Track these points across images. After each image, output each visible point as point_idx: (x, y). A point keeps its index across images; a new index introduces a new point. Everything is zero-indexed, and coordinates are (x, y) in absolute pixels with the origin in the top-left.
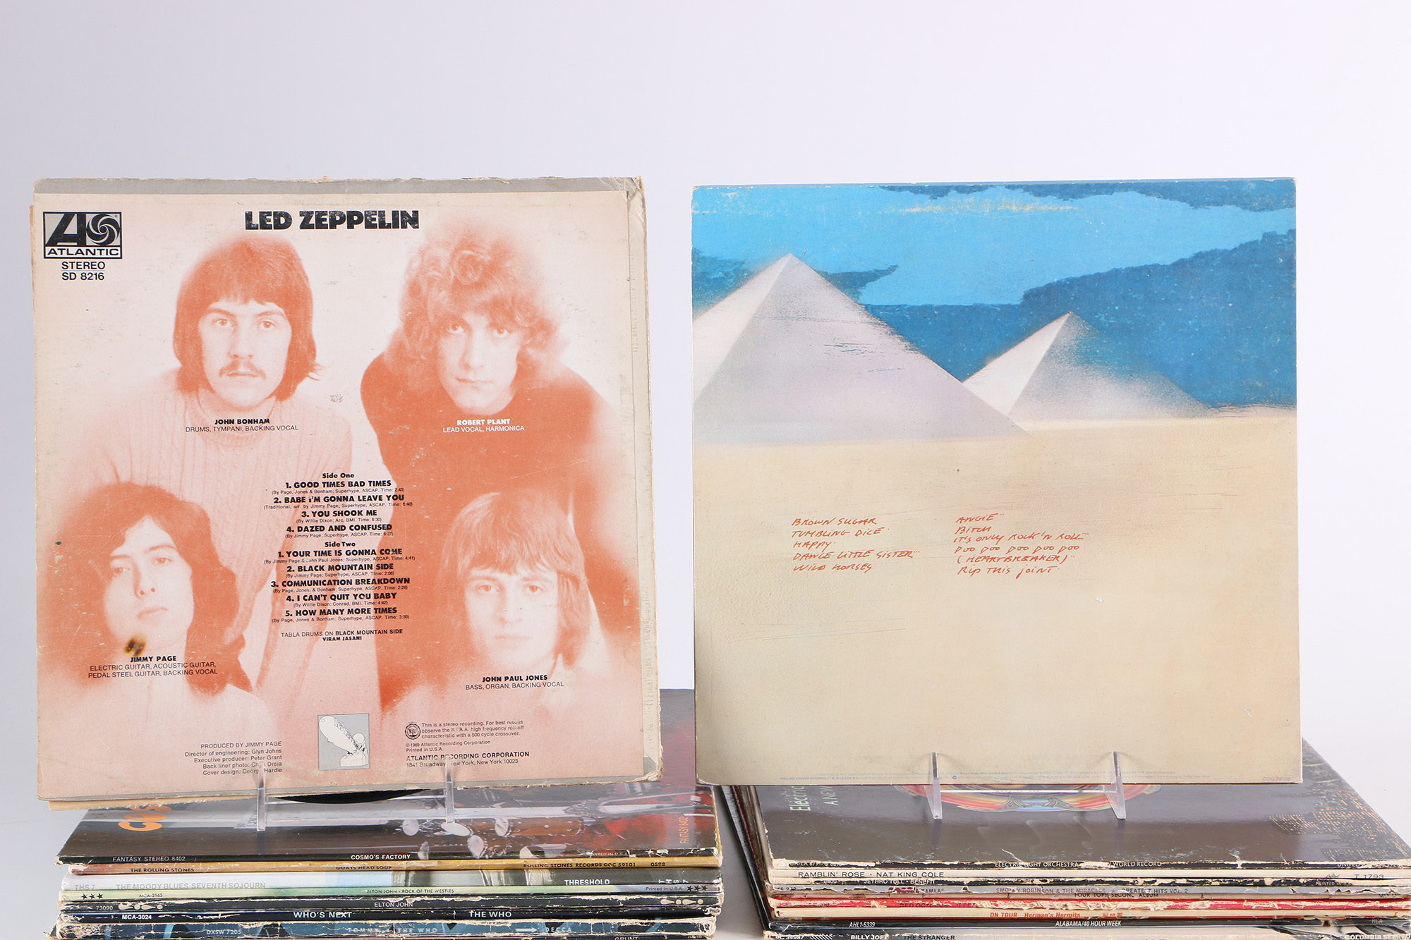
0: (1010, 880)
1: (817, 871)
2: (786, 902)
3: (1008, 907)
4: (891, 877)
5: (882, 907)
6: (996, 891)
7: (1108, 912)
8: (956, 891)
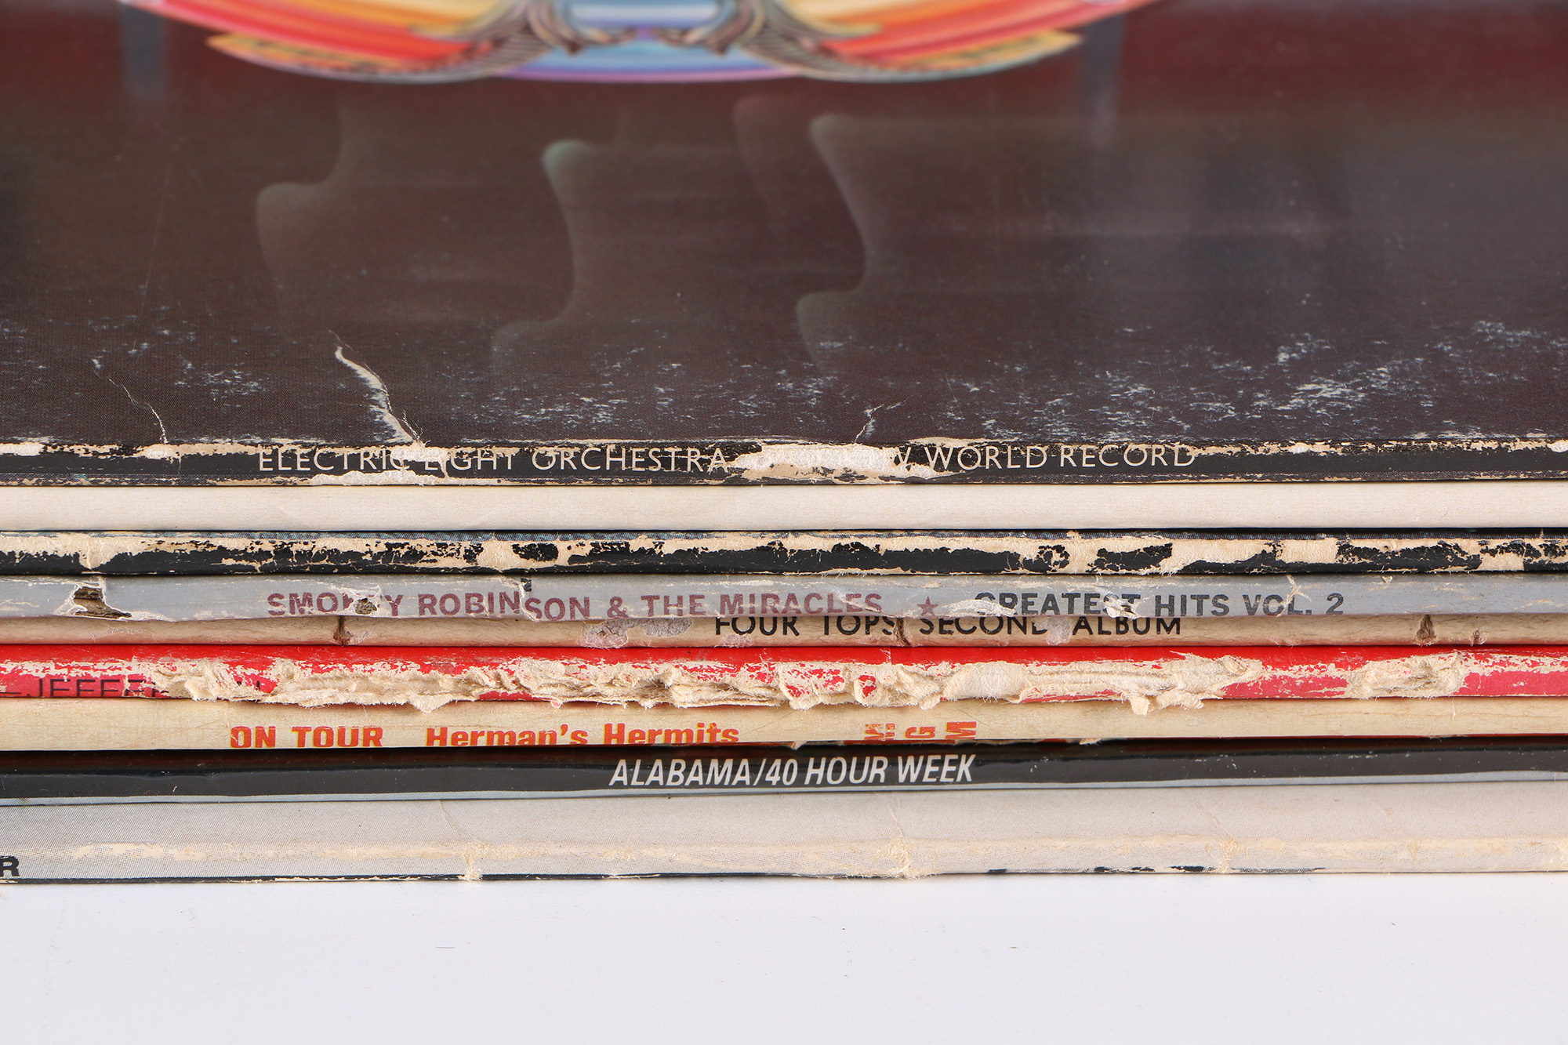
0: (344, 545)
3: (326, 697)
6: (265, 609)
7: (893, 717)
8: (36, 609)
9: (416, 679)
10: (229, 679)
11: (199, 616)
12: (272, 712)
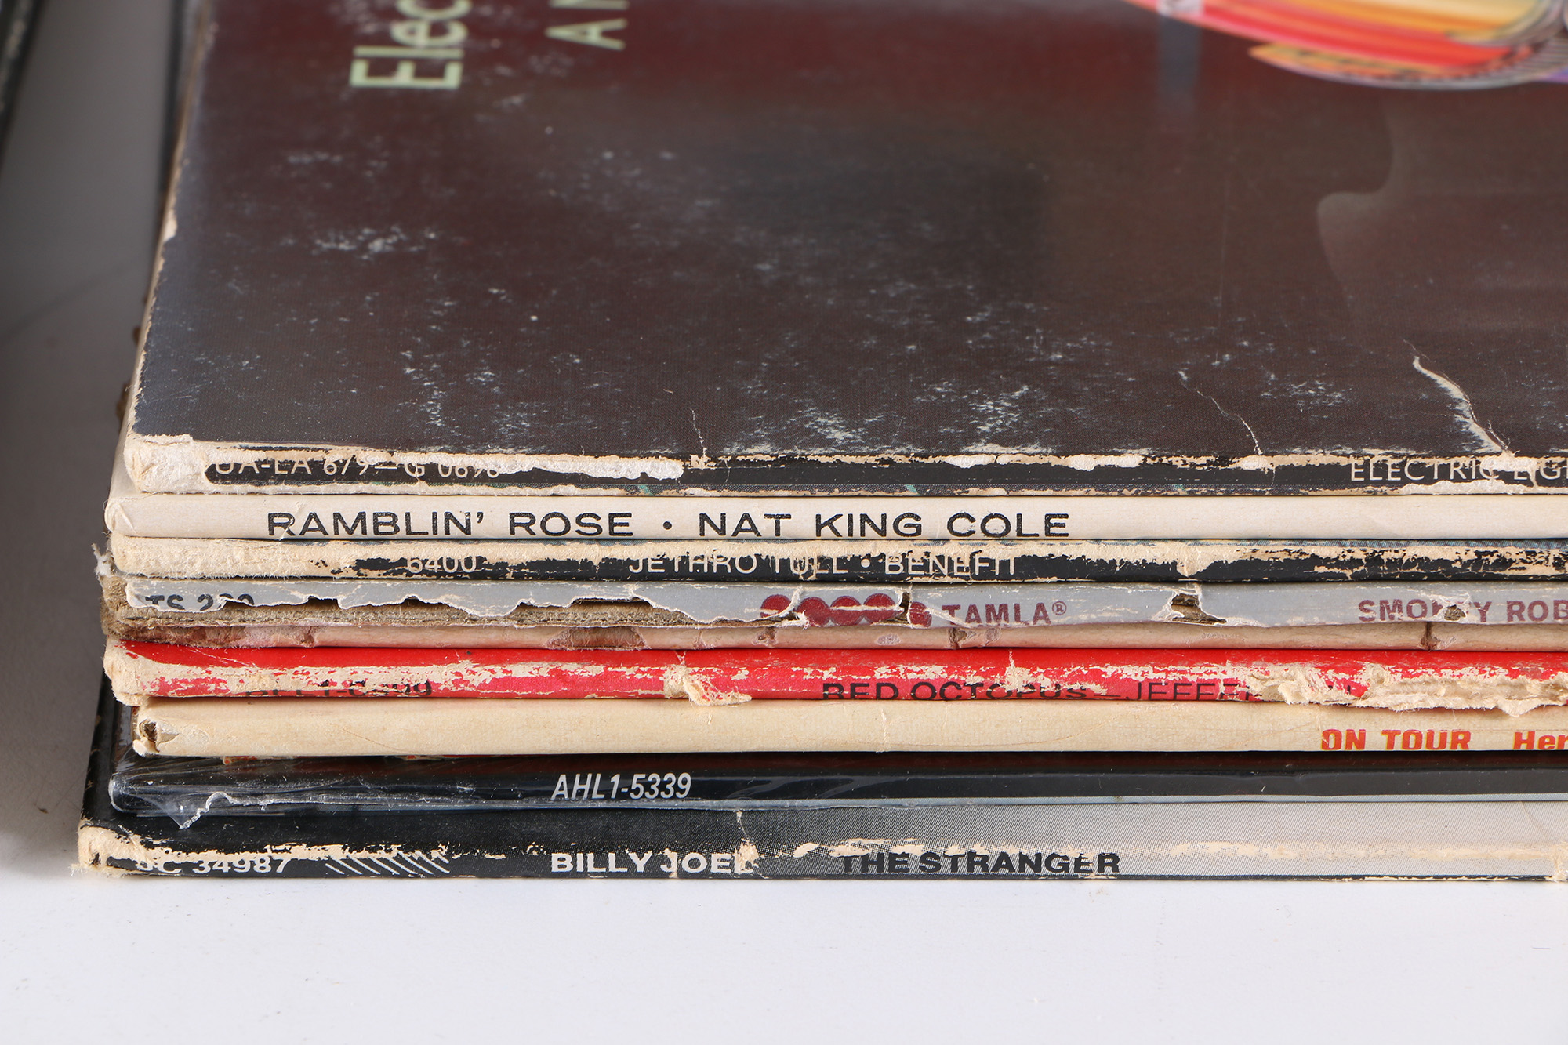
0: (1434, 553)
1: (371, 506)
2: (197, 672)
3: (1416, 701)
4: (777, 537)
5: (727, 699)
6: (1356, 615)
8: (1135, 615)
9: (1504, 684)
10: (1321, 683)
11: (1291, 622)
12: (1362, 715)
